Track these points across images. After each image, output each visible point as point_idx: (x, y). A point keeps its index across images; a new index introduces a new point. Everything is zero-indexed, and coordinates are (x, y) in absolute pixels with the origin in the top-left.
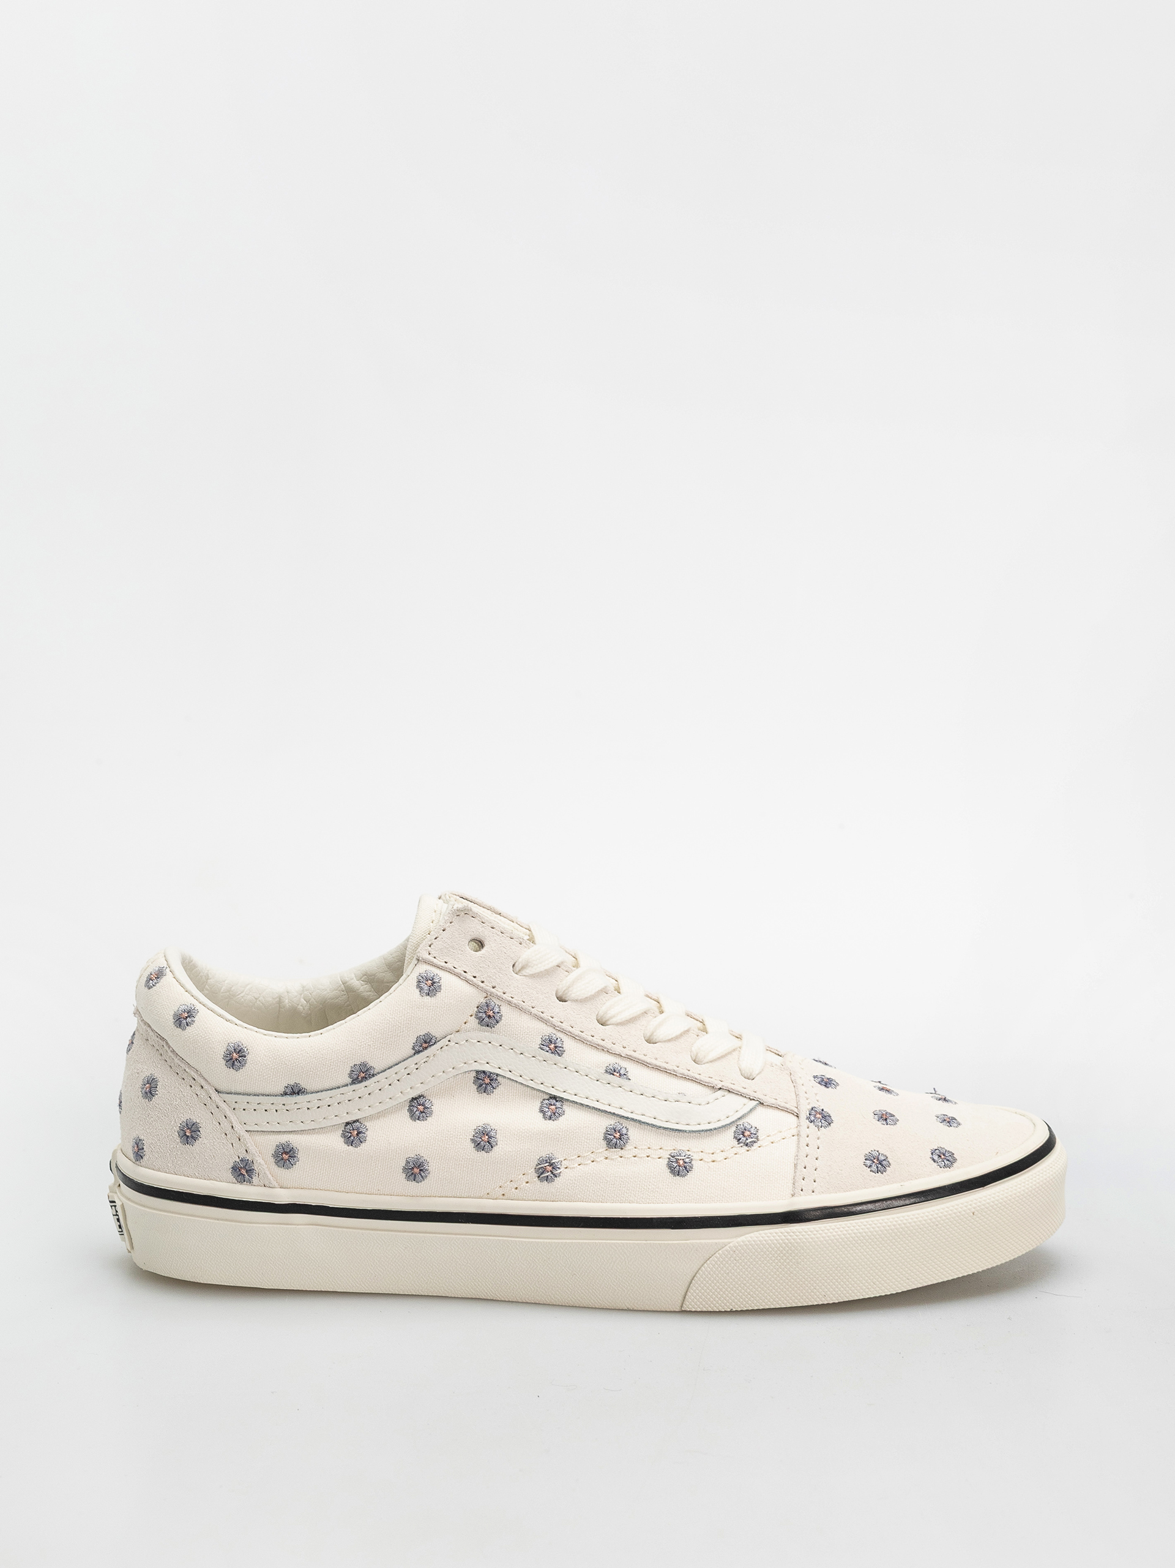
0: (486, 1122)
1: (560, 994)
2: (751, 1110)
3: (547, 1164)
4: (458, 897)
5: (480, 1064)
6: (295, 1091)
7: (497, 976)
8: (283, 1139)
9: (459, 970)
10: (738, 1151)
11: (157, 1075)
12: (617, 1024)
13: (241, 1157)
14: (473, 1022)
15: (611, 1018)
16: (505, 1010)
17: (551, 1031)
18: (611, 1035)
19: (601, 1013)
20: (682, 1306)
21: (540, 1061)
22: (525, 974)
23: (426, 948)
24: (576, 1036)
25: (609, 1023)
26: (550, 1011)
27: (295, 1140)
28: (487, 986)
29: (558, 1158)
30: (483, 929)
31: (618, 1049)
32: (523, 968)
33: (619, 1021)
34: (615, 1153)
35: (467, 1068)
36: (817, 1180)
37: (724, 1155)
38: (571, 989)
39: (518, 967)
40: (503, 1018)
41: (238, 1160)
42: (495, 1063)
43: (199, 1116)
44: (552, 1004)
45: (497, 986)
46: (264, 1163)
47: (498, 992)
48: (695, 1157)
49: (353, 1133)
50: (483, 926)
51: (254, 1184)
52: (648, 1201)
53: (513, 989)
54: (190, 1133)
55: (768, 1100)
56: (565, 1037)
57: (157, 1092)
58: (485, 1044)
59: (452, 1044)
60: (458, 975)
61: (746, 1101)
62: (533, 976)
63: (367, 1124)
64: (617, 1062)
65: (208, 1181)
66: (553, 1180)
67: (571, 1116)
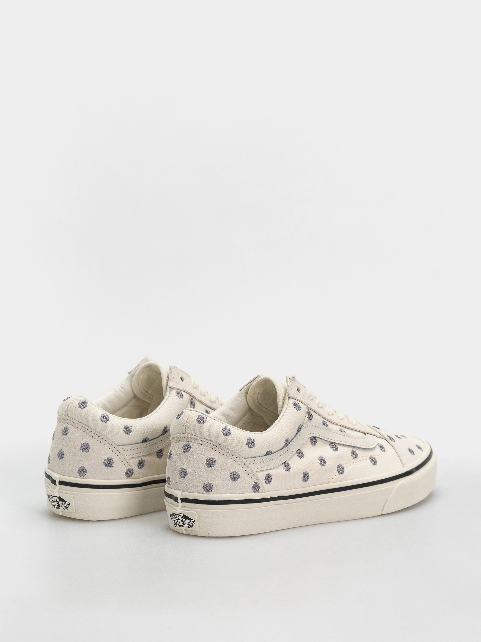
0: (321, 455)
3: (340, 467)
5: (312, 434)
6: (268, 453)
8: (267, 472)
9: (300, 400)
10: (383, 453)
11: (213, 456)
13: (255, 482)
14: (307, 419)
20: (382, 512)
21: (324, 430)
23: (290, 393)
24: (328, 420)
27: (271, 472)
28: (308, 405)
29: (341, 464)
31: (338, 423)
34: (357, 460)
35: (308, 437)
37: (381, 455)
40: (313, 416)
41: (254, 483)
42: (315, 433)
43: (238, 469)
46: (262, 482)
47: (310, 406)
48: (376, 457)
49: (286, 466)
51: (259, 492)
54: (235, 477)
56: (326, 421)
57: (216, 464)
58: (312, 426)
59: (304, 428)
62: (312, 400)
63: (288, 462)
64: (341, 428)
65: (244, 494)
66: (344, 473)
67: (340, 449)
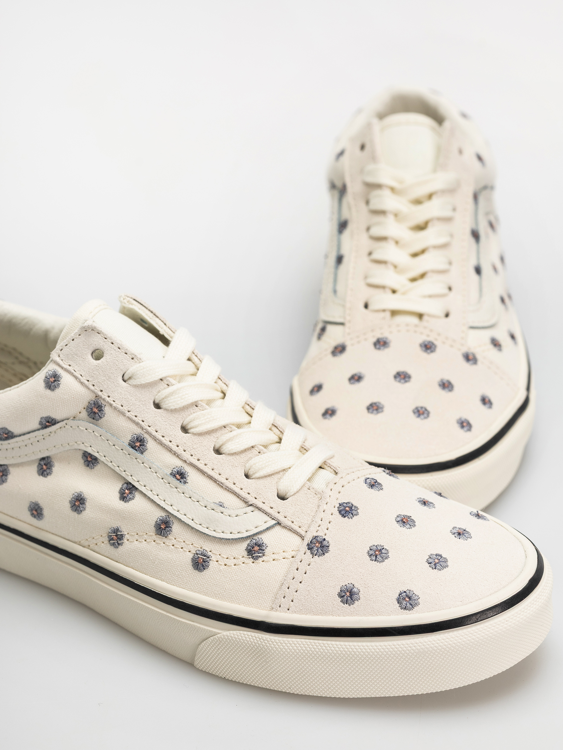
0: (81, 491)
1: (157, 402)
2: (268, 529)
3: (114, 534)
4: (131, 300)
5: (86, 446)
7: (105, 382)
9: (77, 374)
10: (245, 561)
12: (194, 434)
14: (84, 414)
15: (191, 428)
16: (107, 410)
17: (140, 431)
18: (185, 443)
19: (185, 423)
20: (194, 663)
21: (126, 454)
22: (130, 383)
23: (57, 352)
24: (157, 439)
25: (189, 431)
26: (142, 416)
28: (97, 390)
29: (124, 531)
30: (104, 343)
31: (186, 456)
32: (130, 378)
33: (195, 432)
34: (160, 540)
35: (76, 446)
36: (294, 601)
37: (235, 561)
38: (165, 400)
39: (126, 377)
40: (105, 415)
42: (95, 447)
44: (146, 410)
45: (103, 391)
47: (104, 395)
48: (214, 558)
49: (0, 472)
50: (104, 342)
52: (173, 583)
53: (116, 394)
55: (286, 522)
56: (150, 438)
58: (90, 433)
59: (67, 427)
60: (76, 378)
61: (268, 518)
62: (136, 386)
63: (9, 469)
64: (183, 466)
66: (117, 547)
67: (138, 502)
